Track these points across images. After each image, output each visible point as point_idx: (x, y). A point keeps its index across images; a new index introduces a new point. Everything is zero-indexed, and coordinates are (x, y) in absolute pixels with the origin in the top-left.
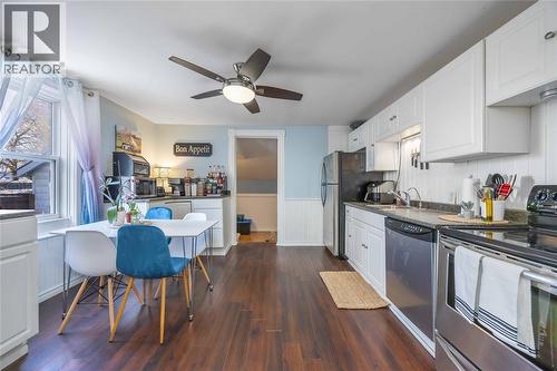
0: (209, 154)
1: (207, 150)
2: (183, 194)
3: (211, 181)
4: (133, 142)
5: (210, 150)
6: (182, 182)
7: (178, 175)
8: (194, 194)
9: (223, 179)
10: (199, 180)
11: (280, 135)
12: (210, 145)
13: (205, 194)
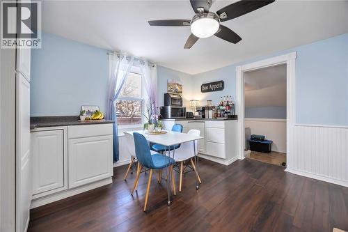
0: (221, 89)
1: (220, 86)
2: (204, 117)
3: (221, 107)
4: (177, 87)
5: (223, 85)
6: (204, 109)
7: (202, 105)
8: (211, 117)
9: (231, 106)
10: (214, 107)
11: (289, 59)
12: (222, 82)
13: (216, 117)
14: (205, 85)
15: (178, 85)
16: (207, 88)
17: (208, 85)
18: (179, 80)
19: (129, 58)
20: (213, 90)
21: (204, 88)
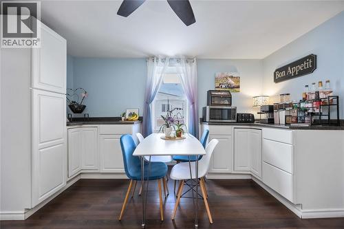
2: (272, 121)
4: (231, 81)
5: (314, 63)
6: (271, 109)
8: (282, 122)
10: (289, 105)
14: (279, 70)
15: (232, 77)
16: (284, 74)
17: (285, 68)
18: (236, 71)
19: (164, 60)
20: (295, 76)
21: (278, 75)
